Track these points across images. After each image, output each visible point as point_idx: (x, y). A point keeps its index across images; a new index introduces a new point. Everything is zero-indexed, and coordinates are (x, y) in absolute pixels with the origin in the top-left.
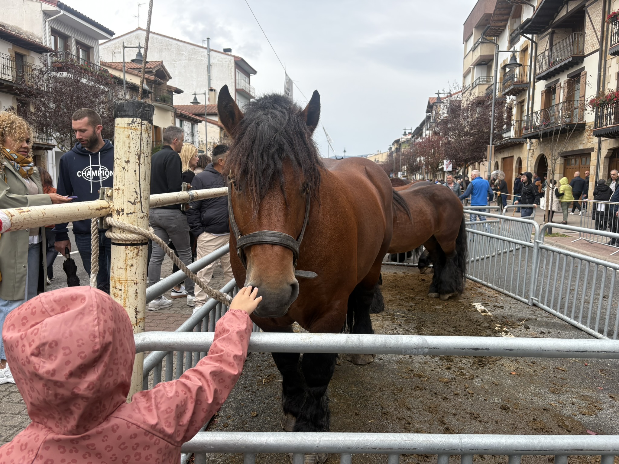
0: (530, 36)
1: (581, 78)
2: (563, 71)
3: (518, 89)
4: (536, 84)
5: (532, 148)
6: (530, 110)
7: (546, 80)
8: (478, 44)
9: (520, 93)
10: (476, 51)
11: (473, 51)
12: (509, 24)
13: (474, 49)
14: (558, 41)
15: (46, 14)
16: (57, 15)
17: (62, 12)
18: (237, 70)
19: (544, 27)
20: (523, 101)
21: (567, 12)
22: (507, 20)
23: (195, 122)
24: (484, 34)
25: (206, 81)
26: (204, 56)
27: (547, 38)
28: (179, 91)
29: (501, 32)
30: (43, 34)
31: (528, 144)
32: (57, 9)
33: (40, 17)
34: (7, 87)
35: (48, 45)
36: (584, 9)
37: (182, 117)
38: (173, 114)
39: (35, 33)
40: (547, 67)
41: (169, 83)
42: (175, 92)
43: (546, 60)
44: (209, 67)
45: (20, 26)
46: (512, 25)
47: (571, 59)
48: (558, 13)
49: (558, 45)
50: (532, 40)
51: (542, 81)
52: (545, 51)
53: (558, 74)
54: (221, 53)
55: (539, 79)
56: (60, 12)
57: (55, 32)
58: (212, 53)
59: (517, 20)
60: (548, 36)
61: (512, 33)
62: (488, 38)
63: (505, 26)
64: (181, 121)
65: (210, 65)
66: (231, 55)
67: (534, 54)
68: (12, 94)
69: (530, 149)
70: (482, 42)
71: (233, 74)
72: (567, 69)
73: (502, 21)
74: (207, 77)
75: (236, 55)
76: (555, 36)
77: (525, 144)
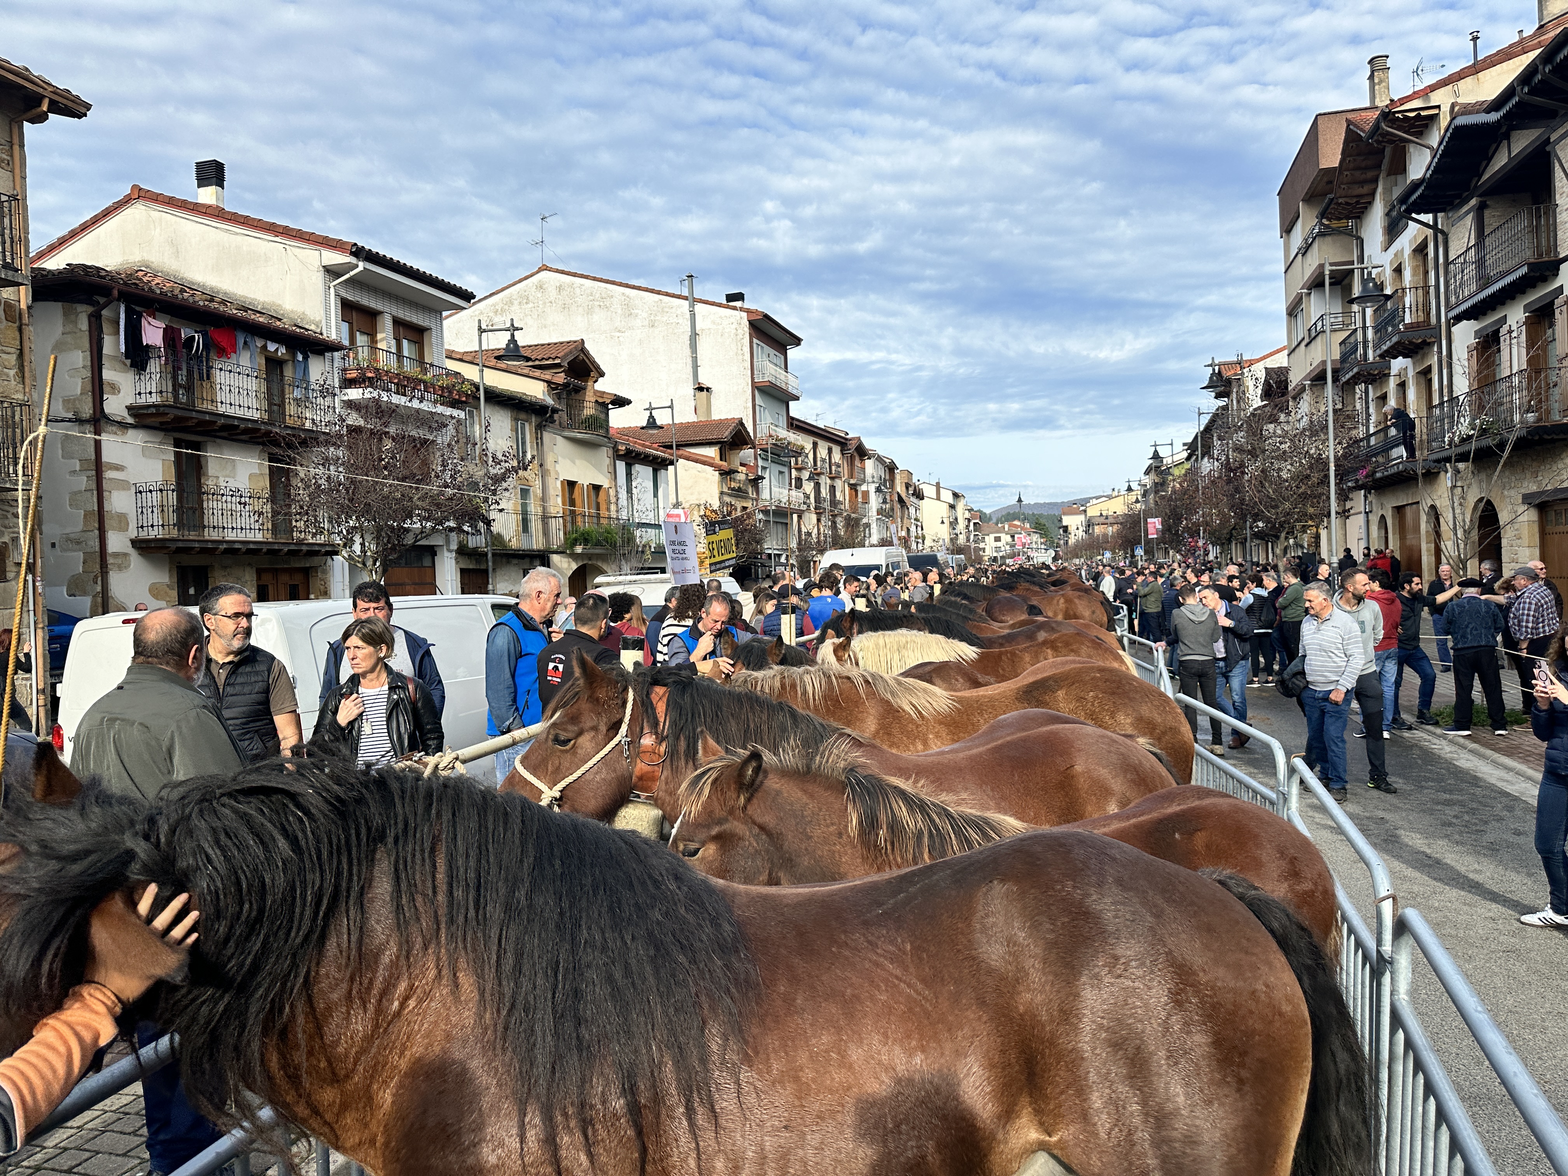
0: (1428, 218)
1: (1557, 312)
2: (1513, 298)
3: (1411, 343)
4: (1453, 329)
5: (1459, 484)
6: (1445, 391)
7: (1476, 319)
8: (1314, 239)
9: (1421, 352)
10: (1309, 254)
11: (1303, 255)
12: (1380, 189)
13: (1305, 250)
14: (1495, 225)
15: (332, 272)
16: (352, 273)
17: (361, 265)
18: (755, 341)
19: (1459, 196)
20: (1429, 370)
21: (1510, 158)
22: (1375, 181)
23: (659, 465)
24: (1323, 215)
25: (689, 369)
26: (683, 314)
27: (1469, 221)
28: (621, 402)
29: (1366, 208)
30: (322, 313)
31: (1449, 475)
32: (353, 260)
33: (318, 278)
34: (247, 431)
35: (334, 336)
36: (1548, 149)
37: (632, 458)
38: (611, 452)
39: (308, 312)
40: (1474, 287)
41: (601, 385)
42: (613, 403)
43: (1471, 270)
44: (694, 336)
45: (280, 302)
46: (1388, 191)
47: (1524, 270)
48: (1489, 159)
49: (1499, 233)
50: (1434, 227)
51: (1465, 322)
52: (1468, 249)
53: (1502, 303)
54: (719, 305)
55: (1458, 319)
56: (357, 266)
57: (348, 308)
58: (699, 307)
59: (1400, 178)
60: (1470, 216)
61: (1390, 211)
62: (1335, 224)
63: (1373, 194)
64: (629, 466)
65: (696, 334)
66: (741, 309)
67: (1441, 260)
68: (258, 444)
69: (1454, 487)
70: (1321, 234)
71: (747, 349)
72: (1523, 292)
73: (1362, 183)
74: (689, 361)
75: (753, 307)
76: (1487, 213)
77: (1442, 473)
